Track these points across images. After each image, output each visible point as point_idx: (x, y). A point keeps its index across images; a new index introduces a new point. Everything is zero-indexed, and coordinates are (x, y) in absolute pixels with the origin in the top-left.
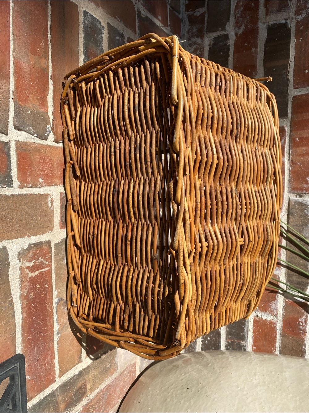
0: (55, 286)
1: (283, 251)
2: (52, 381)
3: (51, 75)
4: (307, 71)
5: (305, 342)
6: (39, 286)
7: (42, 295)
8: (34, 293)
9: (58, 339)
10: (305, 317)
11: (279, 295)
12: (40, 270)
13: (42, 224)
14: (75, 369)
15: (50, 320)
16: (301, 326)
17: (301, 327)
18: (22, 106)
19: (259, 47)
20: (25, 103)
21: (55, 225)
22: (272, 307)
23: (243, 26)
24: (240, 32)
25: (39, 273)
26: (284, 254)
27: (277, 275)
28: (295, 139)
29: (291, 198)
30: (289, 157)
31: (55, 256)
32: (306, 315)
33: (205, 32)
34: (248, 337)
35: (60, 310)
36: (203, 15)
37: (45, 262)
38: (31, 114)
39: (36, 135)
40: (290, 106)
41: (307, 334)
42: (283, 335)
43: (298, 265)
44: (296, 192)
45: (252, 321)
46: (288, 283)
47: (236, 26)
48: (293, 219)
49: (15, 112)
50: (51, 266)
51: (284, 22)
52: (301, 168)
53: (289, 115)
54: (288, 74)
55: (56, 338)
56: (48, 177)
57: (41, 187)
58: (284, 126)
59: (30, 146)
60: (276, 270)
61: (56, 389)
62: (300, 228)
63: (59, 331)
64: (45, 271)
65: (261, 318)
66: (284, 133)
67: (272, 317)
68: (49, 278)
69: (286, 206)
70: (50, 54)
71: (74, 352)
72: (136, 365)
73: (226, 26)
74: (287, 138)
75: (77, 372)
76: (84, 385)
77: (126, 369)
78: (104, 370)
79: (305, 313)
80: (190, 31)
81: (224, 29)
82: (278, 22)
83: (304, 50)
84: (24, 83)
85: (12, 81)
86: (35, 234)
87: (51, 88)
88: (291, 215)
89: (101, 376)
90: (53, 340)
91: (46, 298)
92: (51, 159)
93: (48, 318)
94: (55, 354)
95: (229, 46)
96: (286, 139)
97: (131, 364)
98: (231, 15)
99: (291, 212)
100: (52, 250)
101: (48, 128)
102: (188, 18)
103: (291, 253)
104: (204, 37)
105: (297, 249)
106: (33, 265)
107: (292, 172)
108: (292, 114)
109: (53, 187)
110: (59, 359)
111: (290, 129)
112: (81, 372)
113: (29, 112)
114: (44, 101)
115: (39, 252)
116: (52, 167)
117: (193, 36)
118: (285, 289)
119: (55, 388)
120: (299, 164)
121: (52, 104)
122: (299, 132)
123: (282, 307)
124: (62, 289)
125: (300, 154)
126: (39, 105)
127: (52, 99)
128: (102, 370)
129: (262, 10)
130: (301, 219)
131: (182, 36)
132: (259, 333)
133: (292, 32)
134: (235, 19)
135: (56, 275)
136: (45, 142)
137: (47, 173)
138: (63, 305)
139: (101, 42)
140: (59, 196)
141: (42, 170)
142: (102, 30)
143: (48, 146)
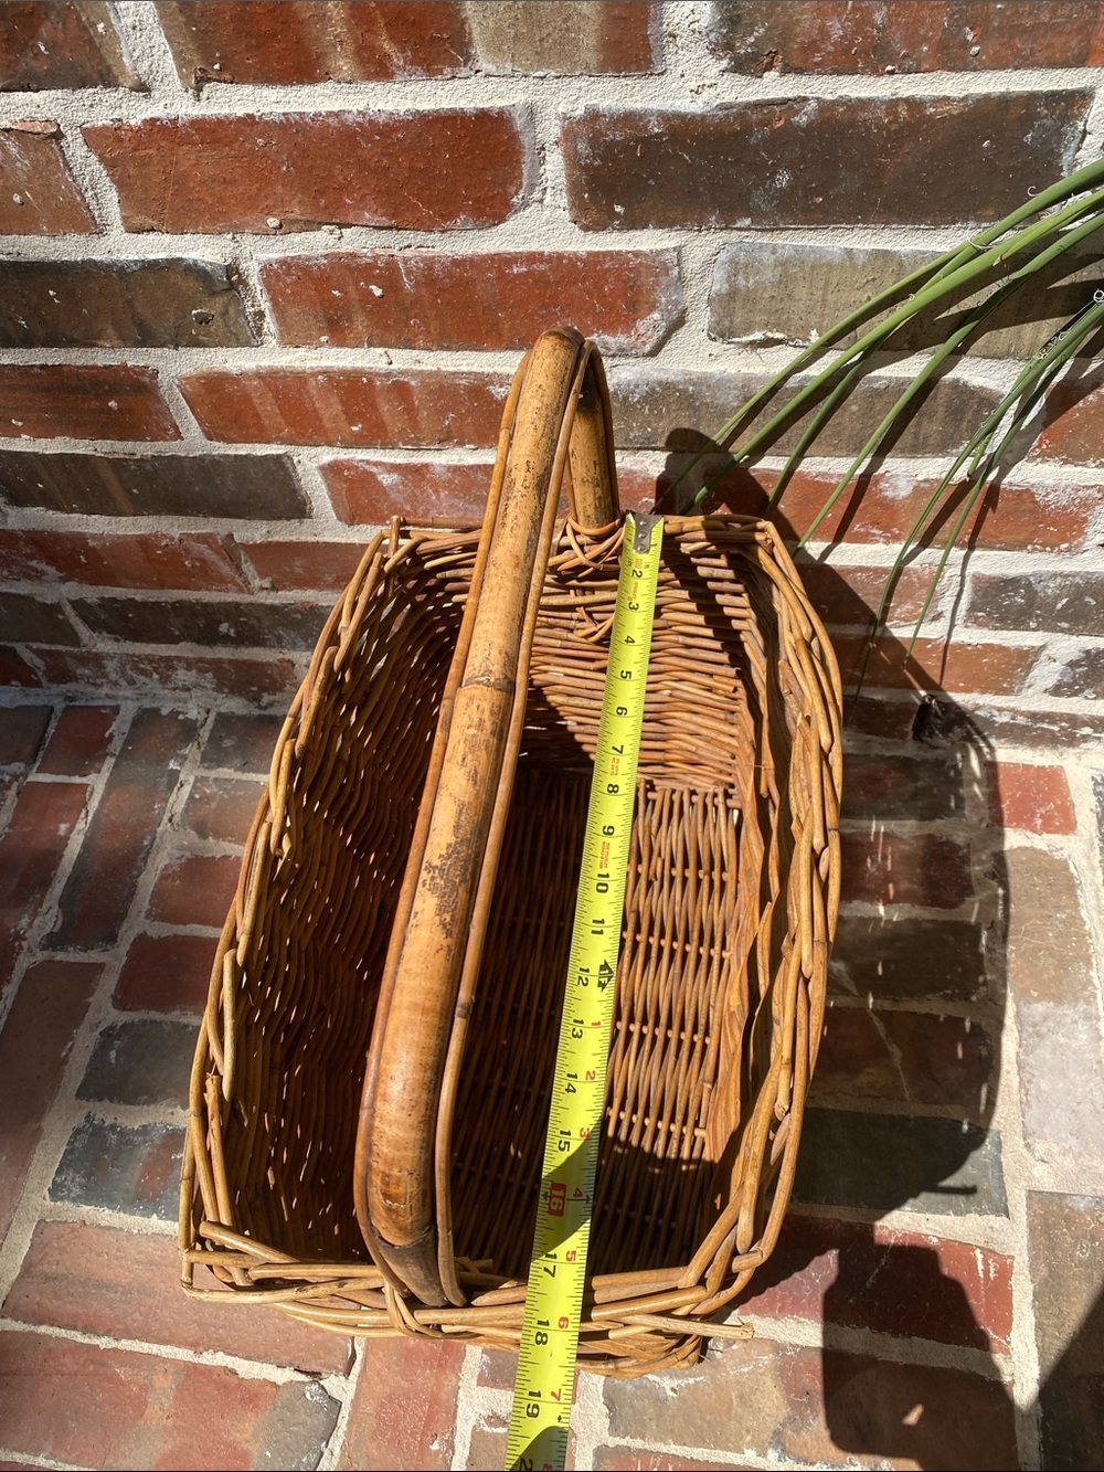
0: (729, 1454)
1: (812, 466)
3: (191, 1352)
4: (112, 404)
11: (1006, 480)
19: (79, 530)
20: (247, 1462)
22: (1064, 502)
23: (33, 563)
24: (51, 570)
26: (821, 463)
27: (915, 487)
28: (359, 435)
30: (429, 450)
31: (643, 1438)
33: (84, 650)
35: (810, 1445)
36: (38, 653)
38: (274, 1447)
39: (323, 1444)
40: (243, 449)
43: (871, 417)
46: (961, 450)
47: (39, 578)
50: (666, 1456)
52: (461, 417)
53: (274, 452)
54: (138, 457)
56: (430, 1418)
57: (453, 1451)
58: (317, 464)
60: (895, 488)
62: (708, 416)
63: (869, 1463)
66: (343, 465)
70: (146, 1347)
73: (49, 602)
76: (1098, 1383)
78: (1089, 1277)
80: (91, 681)
81: (57, 608)
83: (46, 413)
87: (220, 1359)
92: (390, 1398)
95: (101, 599)
96: (362, 461)
98: (13, 591)
99: (643, 443)
100: (625, 1444)
101: (312, 1396)
102: (57, 683)
103: (817, 440)
104: (96, 654)
107: (481, 440)
108: (269, 442)
109: (460, 1404)
111: (324, 448)
113: (268, 1454)
114: (249, 1391)
116: (410, 1399)
117: (105, 676)
120: (447, 423)
121: (258, 1364)
122: (328, 424)
123: (1069, 469)
124: (749, 1423)
125: (409, 418)
126: (257, 1413)
127: (247, 1362)
130: (668, 412)
131: (113, 703)
133: (2, 447)
134: (19, 580)
135: (699, 1442)
136: (345, 1413)
137: (420, 1419)
138: (797, 1431)
139: (122, 1133)
140: (486, 1390)
141: (411, 1435)
142: (95, 1126)
143: (355, 1403)
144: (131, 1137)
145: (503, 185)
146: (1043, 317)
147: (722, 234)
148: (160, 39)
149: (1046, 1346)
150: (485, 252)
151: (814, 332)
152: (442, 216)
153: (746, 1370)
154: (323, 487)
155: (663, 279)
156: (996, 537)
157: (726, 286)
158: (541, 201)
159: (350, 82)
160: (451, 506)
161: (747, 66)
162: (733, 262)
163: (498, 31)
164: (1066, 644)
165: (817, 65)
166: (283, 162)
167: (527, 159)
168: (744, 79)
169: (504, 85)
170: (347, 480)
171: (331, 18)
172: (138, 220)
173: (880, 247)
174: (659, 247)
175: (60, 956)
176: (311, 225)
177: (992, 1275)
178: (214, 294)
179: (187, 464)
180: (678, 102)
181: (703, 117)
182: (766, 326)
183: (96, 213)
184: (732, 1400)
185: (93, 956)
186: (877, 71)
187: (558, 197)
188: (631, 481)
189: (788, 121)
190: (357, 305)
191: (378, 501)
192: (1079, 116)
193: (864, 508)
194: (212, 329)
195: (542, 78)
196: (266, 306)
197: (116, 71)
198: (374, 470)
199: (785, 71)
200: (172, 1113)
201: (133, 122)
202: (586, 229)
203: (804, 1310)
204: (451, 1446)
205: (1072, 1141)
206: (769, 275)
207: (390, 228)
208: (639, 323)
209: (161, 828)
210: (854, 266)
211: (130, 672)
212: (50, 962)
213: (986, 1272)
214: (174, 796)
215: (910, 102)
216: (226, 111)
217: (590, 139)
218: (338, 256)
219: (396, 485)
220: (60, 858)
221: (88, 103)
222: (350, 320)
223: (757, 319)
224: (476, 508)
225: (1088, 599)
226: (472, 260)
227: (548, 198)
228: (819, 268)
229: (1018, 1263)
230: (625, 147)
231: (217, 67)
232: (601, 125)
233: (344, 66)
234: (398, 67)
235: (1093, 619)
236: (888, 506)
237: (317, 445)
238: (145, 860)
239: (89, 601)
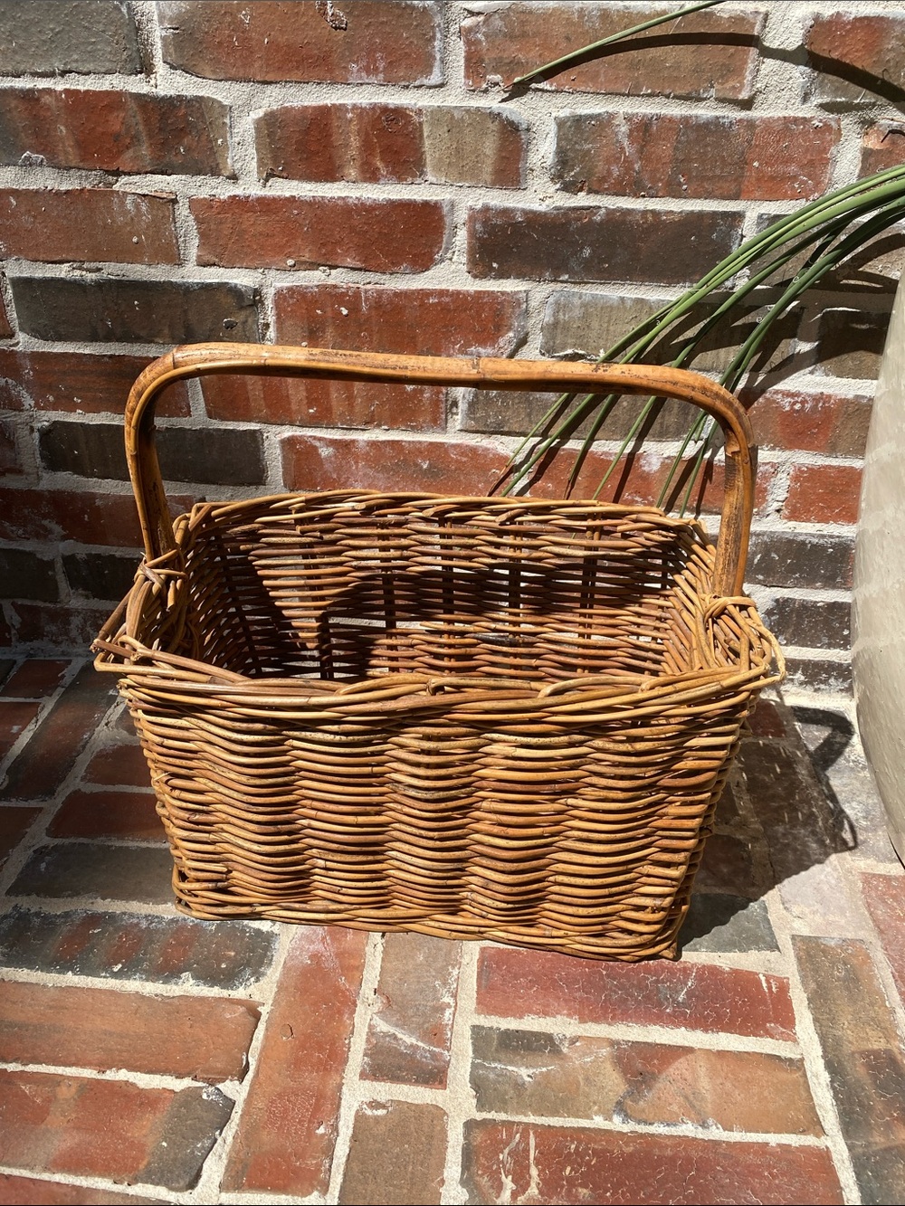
0: (580, 1120)
1: (599, 447)
2: (823, 1158)
3: (95, 1072)
5: (850, 396)
6: (569, 1169)
7: (592, 1161)
8: (582, 1187)
9: (719, 1126)
10: (780, 396)
11: (716, 458)
12: (529, 1160)
13: (423, 1139)
14: (816, 1081)
15: (662, 1147)
16: (803, 406)
17: (808, 406)
18: (149, 1163)
20: (143, 1152)
21: (434, 1103)
23: (46, 522)
24: (58, 529)
25: (536, 1166)
26: (604, 444)
27: (662, 463)
28: (312, 416)
29: (459, 427)
30: (357, 429)
31: (506, 1112)
32: (774, 393)
33: (59, 606)
34: (838, 537)
35: (647, 1111)
36: (19, 609)
37: (513, 1145)
38: (170, 1138)
39: (217, 1133)
40: (231, 426)
41: (825, 393)
42: (832, 450)
43: (635, 411)
44: (443, 416)
45: (792, 524)
46: (685, 436)
47: (46, 537)
48: (511, 424)
49: (158, 1184)
50: (527, 1124)
51: (36, 435)
52: (383, 404)
53: (252, 428)
55: (716, 1133)
56: (317, 1108)
57: (338, 1133)
58: (279, 439)
59: (239, 1151)
60: (650, 464)
61: (850, 1150)
62: (537, 408)
63: (698, 1121)
64: (536, 1148)
65: (783, 501)
66: (297, 439)
67: (779, 474)
68: (557, 1135)
69: (479, 440)
70: (52, 1069)
71: (767, 1081)
72: (869, 874)
73: (45, 559)
74: (308, 434)
75: (825, 1077)
76: (868, 1056)
77: (869, 911)
78: (848, 989)
79: (767, 395)
80: (54, 638)
81: (51, 564)
82: (37, 448)
83: (101, 393)
84: (102, 1149)
85: (92, 1182)
86: (441, 1164)
87: (123, 1075)
88: (502, 427)
89: (863, 999)
90: (716, 1143)
91: (605, 1151)
92: (280, 1096)
93: (656, 1151)
94: (755, 1141)
95: (89, 555)
96: (311, 437)
97: (863, 893)
98: (21, 548)
99: (495, 428)
100: (491, 1117)
101: (209, 1096)
102: (25, 641)
103: (602, 427)
104: (68, 609)
105: (592, 414)
106: (513, 1181)
107: (393, 423)
108: (250, 421)
109: (343, 1097)
110: (772, 1129)
111: (287, 426)
112: (829, 1066)
113: (164, 1144)
114: (148, 1098)
115: (486, 1158)
116: (298, 1095)
117: (67, 633)
118: (701, 443)
119: (846, 1154)
120: (372, 408)
121: (158, 1076)
122: (294, 407)
124: (595, 1097)
125: (349, 404)
126: (155, 1113)
127: (148, 1076)
128: (845, 993)
129: (12, 483)
131: (66, 658)
132: (828, 507)
133: (59, 419)
134: (28, 539)
135: (555, 1113)
136: (238, 1109)
137: (308, 1110)
138: (635, 1101)
139: (46, 917)
140: (367, 1083)
141: (299, 1123)
142: (21, 913)
143: (248, 1101)
144: (53, 919)
145: (431, 247)
146: (730, 344)
147: (552, 285)
148: (252, 151)
149: (824, 1032)
150: (414, 288)
151: (602, 351)
152: (393, 263)
153: (589, 1060)
154: (280, 458)
155: (517, 310)
156: (712, 503)
157: (552, 319)
158: (451, 259)
159: (354, 182)
160: (364, 475)
161: (570, 188)
162: (557, 303)
163: (440, 160)
164: (763, 594)
165: (606, 189)
166: (305, 226)
167: (447, 232)
168: (568, 195)
169: (438, 190)
170: (298, 452)
171: (351, 146)
172: (206, 258)
173: (639, 296)
174: (516, 289)
176: (313, 266)
177: (774, 990)
178: (242, 308)
179: (189, 436)
180: (532, 205)
181: (545, 213)
182: (574, 346)
183: (182, 252)
184: (579, 1082)
185: (33, 804)
186: (636, 195)
187: (461, 257)
188: (486, 456)
189: (590, 218)
190: (330, 320)
191: (315, 469)
192: (739, 226)
193: (631, 479)
194: (234, 333)
195: (461, 187)
196: (271, 319)
197: (221, 166)
198: (317, 444)
199: (589, 192)
200: (92, 903)
201: (222, 197)
202: (475, 277)
203: (631, 1018)
204: (335, 1129)
205: (817, 906)
206: (577, 313)
207: (360, 269)
208: (501, 340)
209: (99, 728)
210: (625, 308)
211: (88, 629)
213: (770, 988)
214: (111, 710)
215: (653, 212)
216: (279, 193)
217: (483, 222)
218: (325, 287)
219: (330, 457)
220: (11, 746)
221: (199, 184)
222: (324, 332)
223: (569, 341)
224: (381, 476)
225: (773, 555)
226: (406, 292)
227: (455, 258)
228: (607, 309)
229: (793, 981)
230: (503, 228)
231: (280, 168)
232: (490, 214)
233: (353, 173)
234: (383, 176)
235: (778, 572)
236: (645, 477)
237: (282, 425)
238: (84, 747)
239: (78, 557)
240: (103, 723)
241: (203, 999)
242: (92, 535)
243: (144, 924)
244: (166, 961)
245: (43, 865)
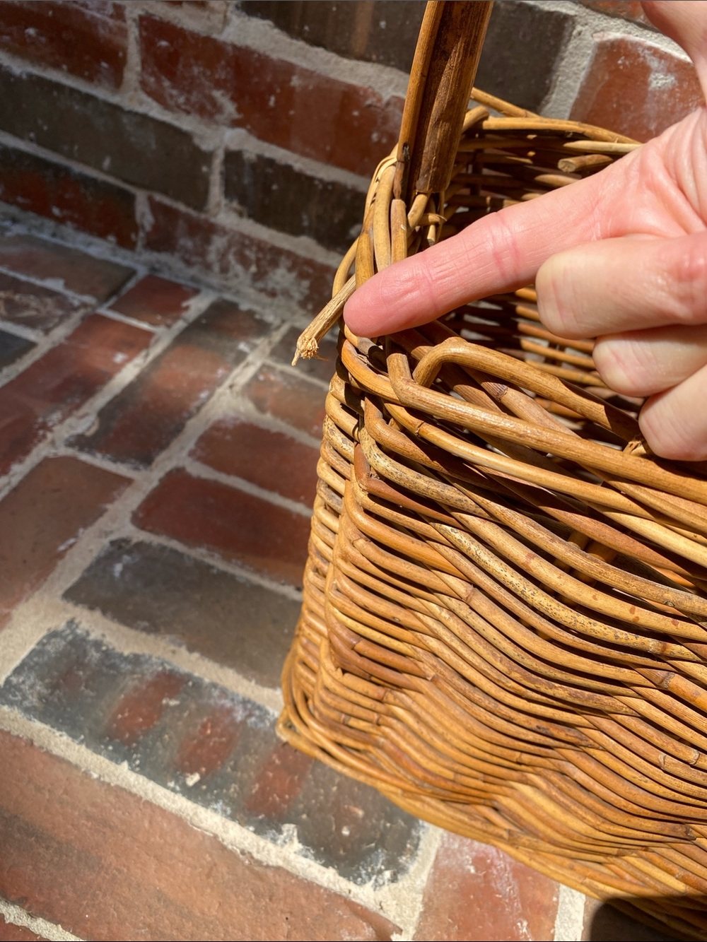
23: (217, 94)
24: (230, 108)
33: (203, 216)
36: (156, 208)
47: (211, 115)
53: (564, 11)
58: (597, 40)
66: (626, 48)
73: (203, 147)
74: (650, 43)
80: (187, 256)
81: (208, 157)
95: (260, 157)
96: (650, 48)
98: (177, 124)
102: (153, 250)
104: (212, 224)
111: (619, 22)
117: (203, 254)
129: (187, 18)
131: (195, 285)
134: (188, 113)
139: (108, 654)
142: (76, 636)
144: (117, 661)
154: (583, 74)
170: (616, 72)
175: (84, 457)
185: (122, 469)
198: (654, 63)
200: (174, 652)
209: (220, 389)
211: (231, 257)
212: (74, 460)
214: (238, 370)
219: (663, 92)
220: (110, 379)
237: (613, 16)
238: (199, 409)
239: (247, 156)
240: (228, 383)
241: (310, 887)
242: (273, 131)
243: (239, 715)
244: (262, 790)
245: (118, 568)
